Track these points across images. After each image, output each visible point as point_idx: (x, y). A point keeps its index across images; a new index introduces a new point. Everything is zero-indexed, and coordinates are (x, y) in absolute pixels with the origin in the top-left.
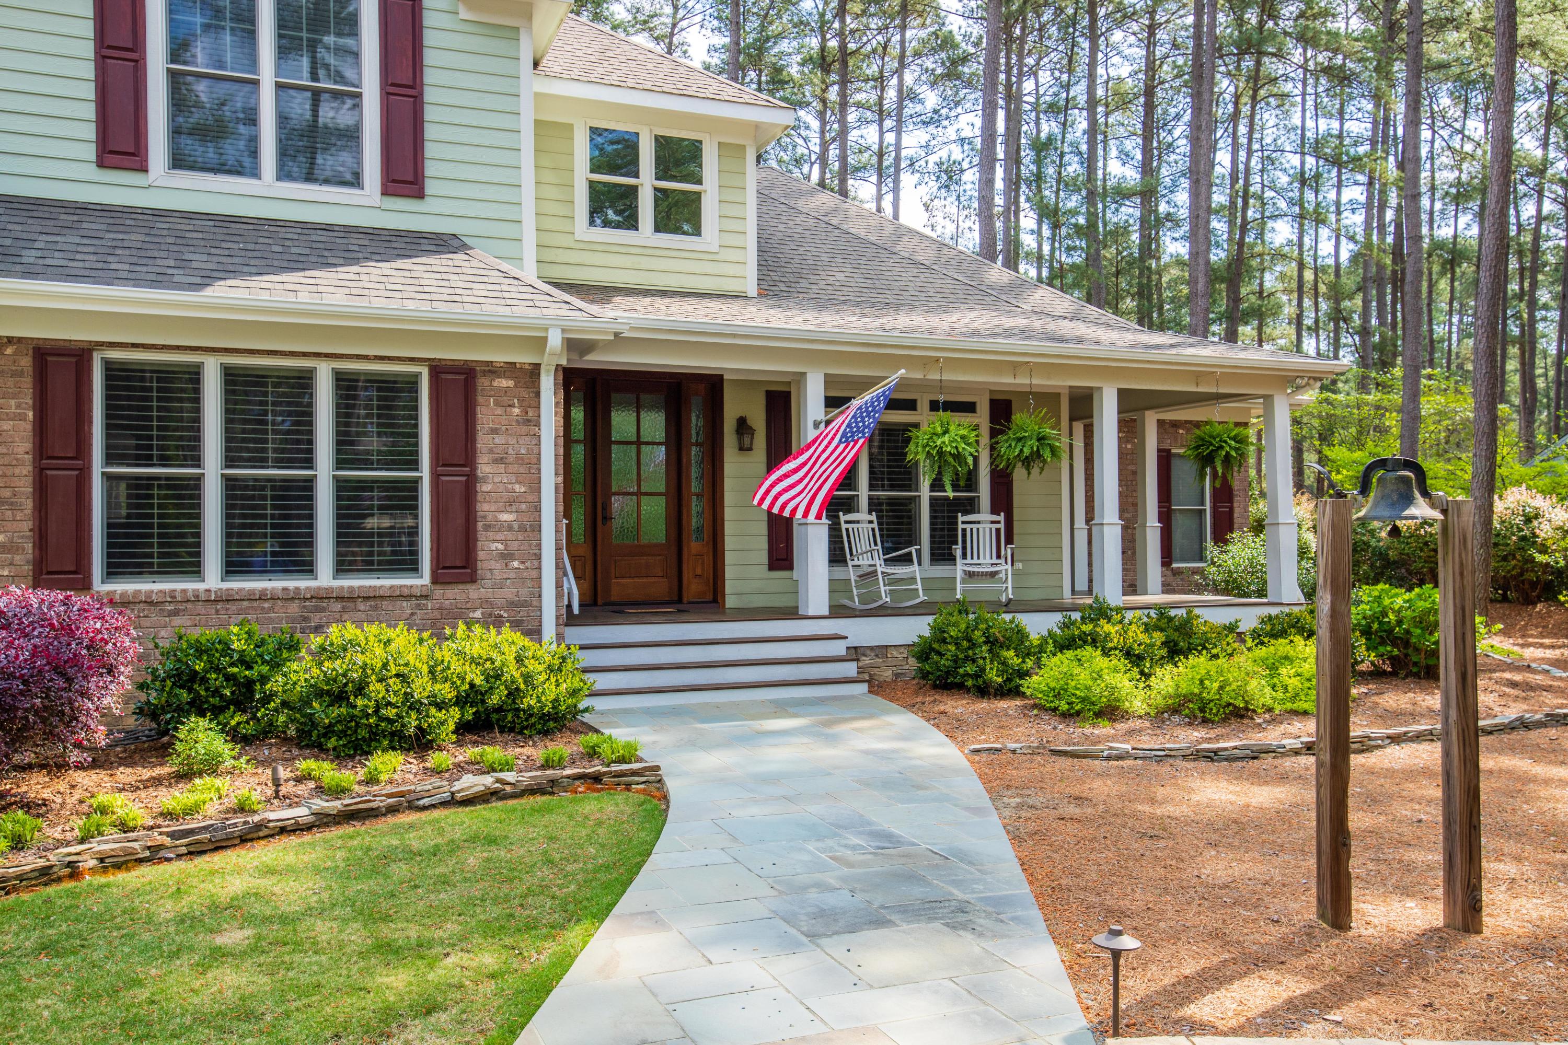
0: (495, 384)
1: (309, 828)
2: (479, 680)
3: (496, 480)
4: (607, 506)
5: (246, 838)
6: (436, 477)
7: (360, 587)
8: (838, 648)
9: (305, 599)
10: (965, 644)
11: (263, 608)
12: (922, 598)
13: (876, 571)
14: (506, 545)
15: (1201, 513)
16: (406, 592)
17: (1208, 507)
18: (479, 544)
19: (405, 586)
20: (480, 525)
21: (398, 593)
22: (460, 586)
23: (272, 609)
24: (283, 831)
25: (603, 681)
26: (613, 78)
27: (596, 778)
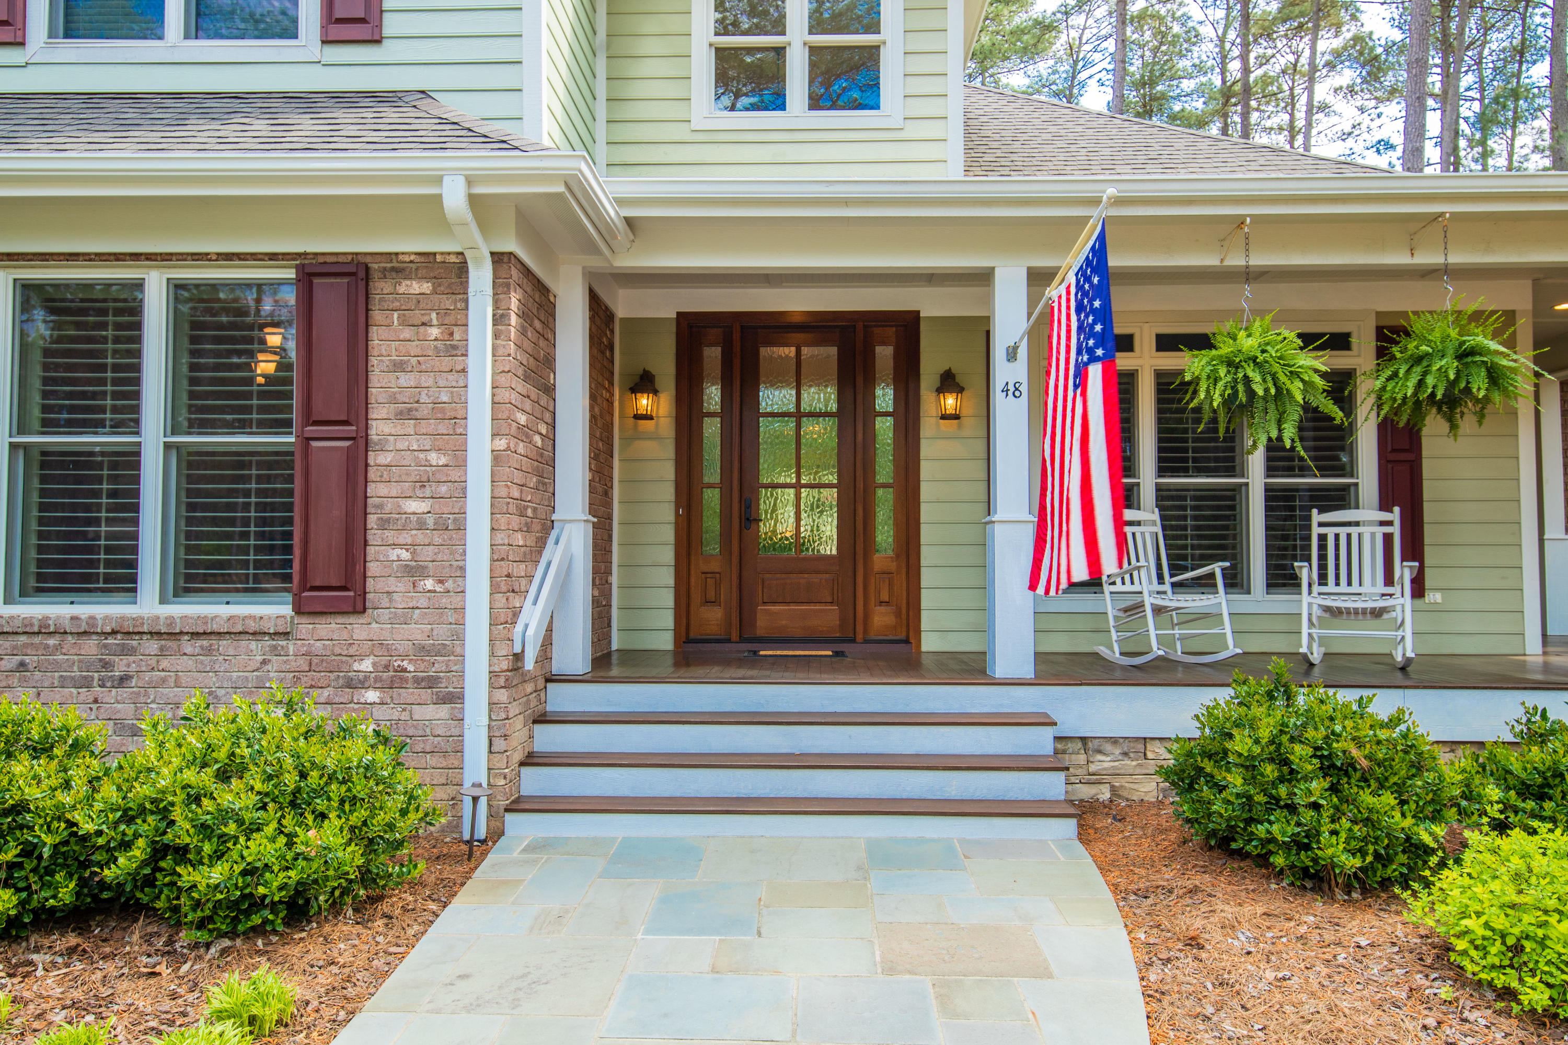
0: (401, 289)
3: (400, 446)
6: (302, 441)
7: (184, 618)
8: (1034, 743)
9: (106, 635)
10: (1270, 771)
11: (47, 647)
12: (1231, 653)
13: (1141, 605)
14: (414, 553)
16: (252, 626)
18: (371, 550)
19: (251, 617)
20: (372, 520)
21: (239, 628)
22: (340, 619)
23: (58, 648)
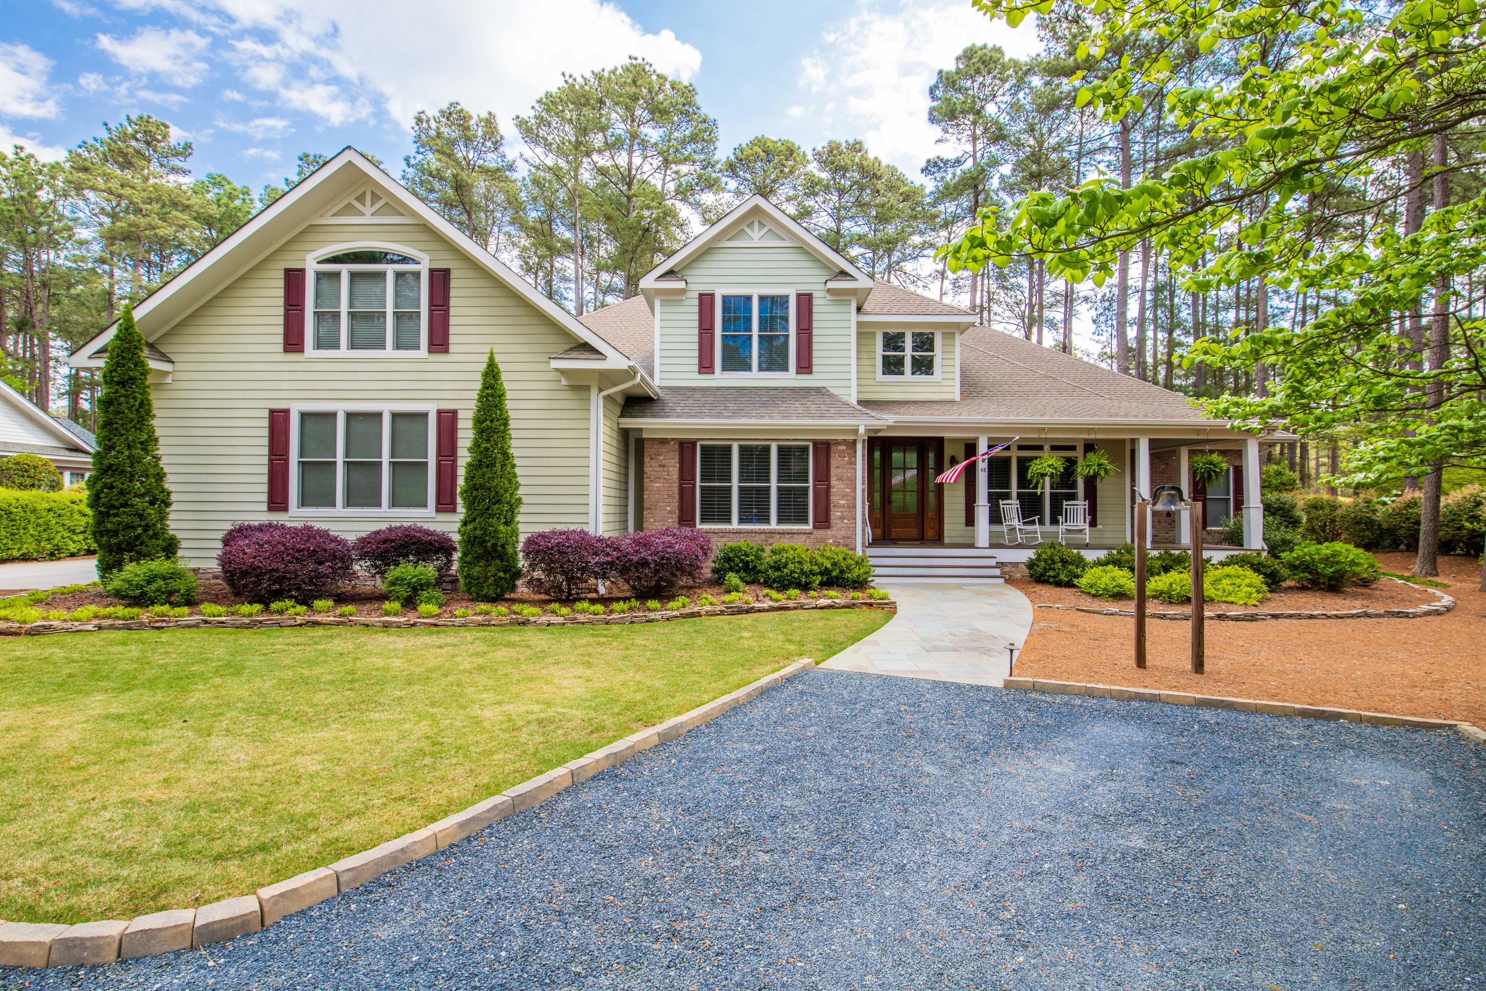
0: (838, 448)
1: (768, 611)
2: (829, 566)
3: (838, 487)
4: (889, 497)
5: (748, 612)
6: (815, 486)
8: (992, 562)
9: (767, 533)
10: (1051, 562)
11: (752, 536)
12: (1040, 541)
13: (1017, 528)
14: (842, 514)
15: (1228, 500)
16: (803, 531)
17: (1231, 497)
18: (832, 513)
19: (803, 529)
20: (832, 505)
21: (800, 531)
22: (824, 530)
23: (755, 536)
24: (759, 611)
25: (878, 571)
26: (893, 311)
27: (871, 605)
